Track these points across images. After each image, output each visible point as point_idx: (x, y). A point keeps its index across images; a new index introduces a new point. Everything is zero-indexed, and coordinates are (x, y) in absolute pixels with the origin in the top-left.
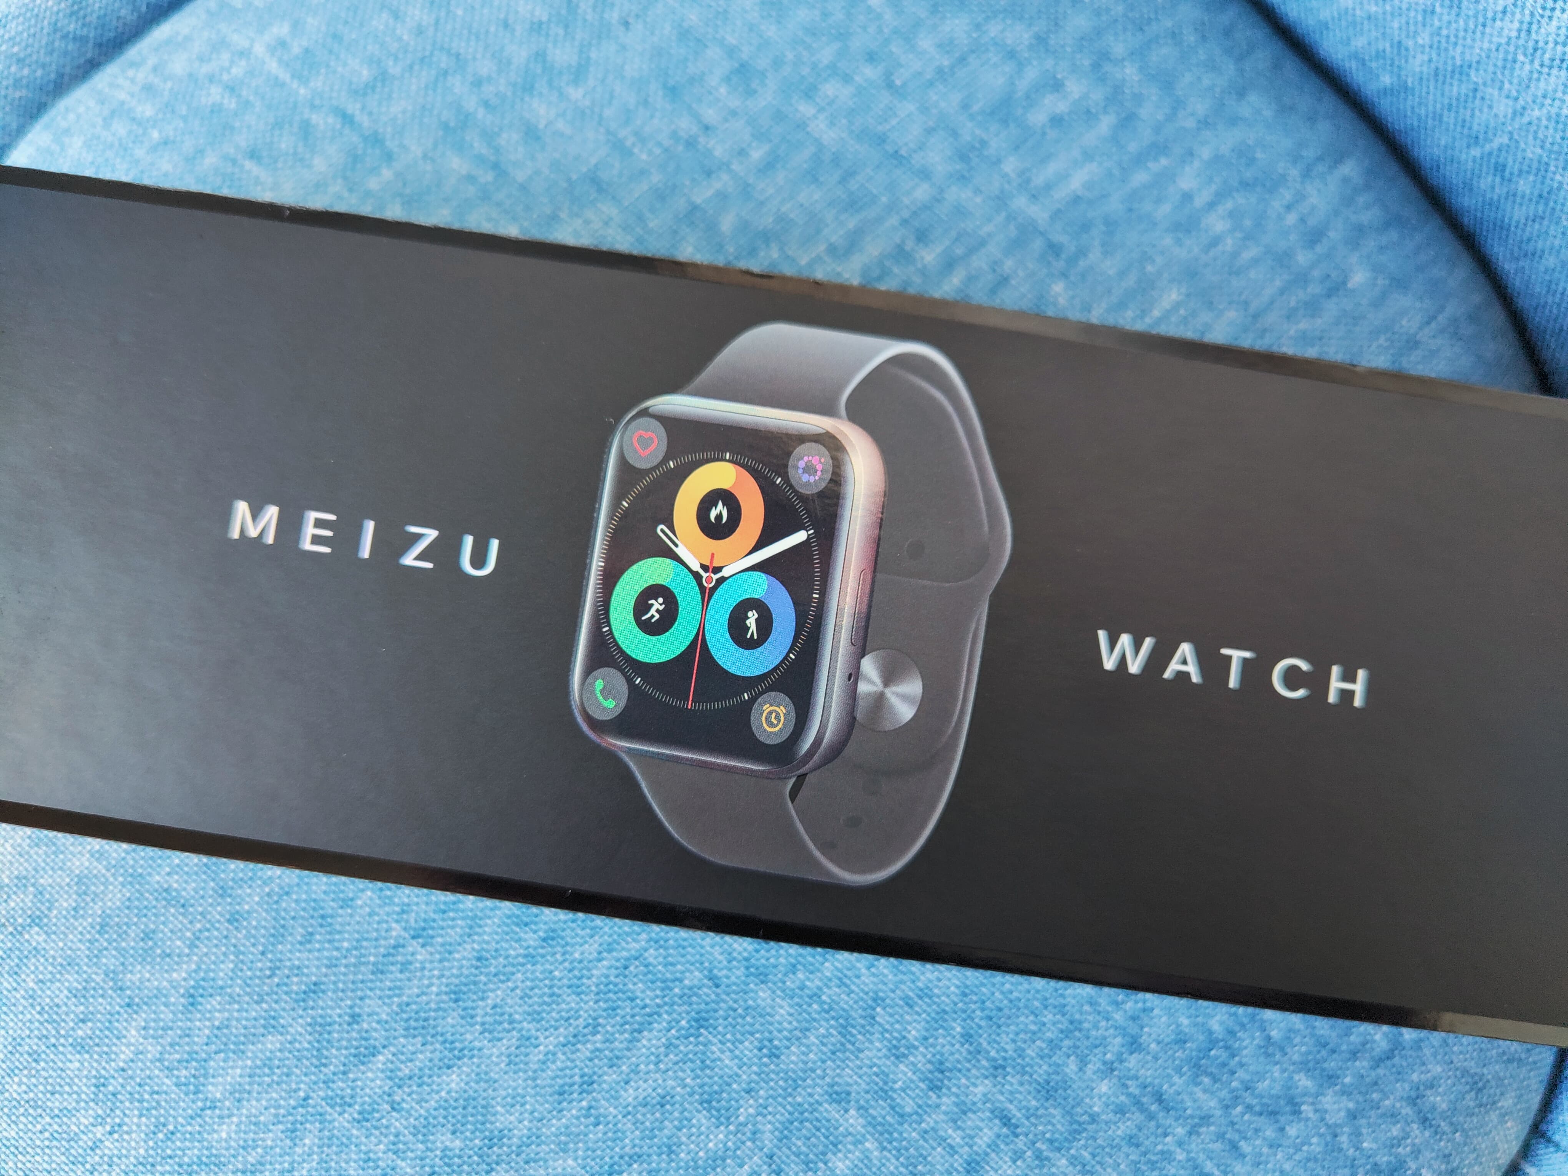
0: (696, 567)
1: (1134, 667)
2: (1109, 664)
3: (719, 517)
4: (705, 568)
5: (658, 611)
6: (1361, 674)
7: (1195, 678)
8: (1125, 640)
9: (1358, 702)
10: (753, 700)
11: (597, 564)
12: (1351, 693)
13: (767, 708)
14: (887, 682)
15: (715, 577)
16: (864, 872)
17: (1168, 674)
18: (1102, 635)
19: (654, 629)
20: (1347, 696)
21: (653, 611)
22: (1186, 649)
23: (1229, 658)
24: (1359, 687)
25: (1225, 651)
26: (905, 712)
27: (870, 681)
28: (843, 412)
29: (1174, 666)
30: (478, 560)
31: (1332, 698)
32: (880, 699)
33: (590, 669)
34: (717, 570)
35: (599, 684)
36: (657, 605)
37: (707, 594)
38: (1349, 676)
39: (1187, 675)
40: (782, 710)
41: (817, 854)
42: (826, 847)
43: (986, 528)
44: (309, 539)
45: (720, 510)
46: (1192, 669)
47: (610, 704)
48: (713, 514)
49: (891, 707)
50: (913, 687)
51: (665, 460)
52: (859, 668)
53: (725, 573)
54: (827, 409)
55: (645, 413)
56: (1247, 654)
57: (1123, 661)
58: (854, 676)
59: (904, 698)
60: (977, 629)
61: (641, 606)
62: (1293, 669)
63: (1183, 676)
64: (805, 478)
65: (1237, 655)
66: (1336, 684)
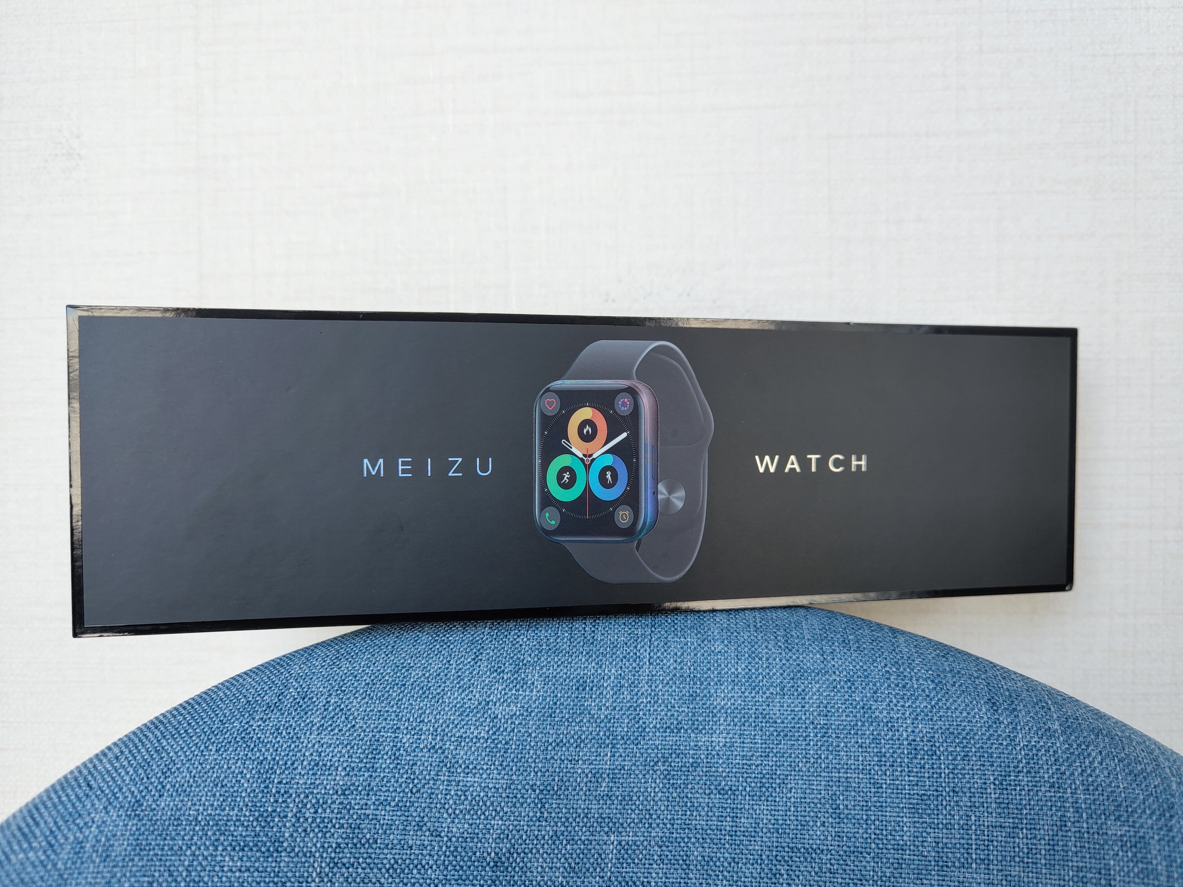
0: (581, 456)
1: (772, 470)
2: (762, 470)
3: (588, 432)
4: (585, 455)
5: (567, 478)
6: (864, 457)
7: (798, 470)
8: (767, 458)
9: (864, 469)
10: (614, 510)
11: (538, 461)
12: (861, 466)
13: (621, 513)
14: (670, 493)
15: (590, 459)
16: (672, 576)
17: (787, 470)
18: (757, 457)
19: (566, 486)
20: (859, 467)
21: (565, 479)
22: (793, 458)
23: (811, 459)
24: (863, 463)
25: (809, 456)
26: (680, 504)
27: (662, 493)
28: (635, 377)
29: (789, 466)
30: (484, 469)
31: (853, 469)
32: (668, 500)
33: (542, 509)
34: (591, 456)
35: (547, 515)
36: (567, 476)
37: (587, 467)
38: (859, 459)
39: (795, 469)
40: (627, 513)
41: (651, 572)
42: (654, 568)
43: (703, 419)
44: (400, 472)
45: (587, 429)
46: (796, 466)
47: (553, 522)
48: (585, 431)
49: (673, 503)
50: (682, 493)
51: (561, 410)
52: (657, 489)
53: (594, 456)
54: (628, 377)
55: (548, 390)
56: (818, 456)
57: (767, 467)
58: (655, 493)
59: (678, 498)
60: (704, 464)
61: (560, 477)
62: (837, 459)
63: (793, 470)
64: (623, 408)
65: (814, 457)
66: (854, 463)
